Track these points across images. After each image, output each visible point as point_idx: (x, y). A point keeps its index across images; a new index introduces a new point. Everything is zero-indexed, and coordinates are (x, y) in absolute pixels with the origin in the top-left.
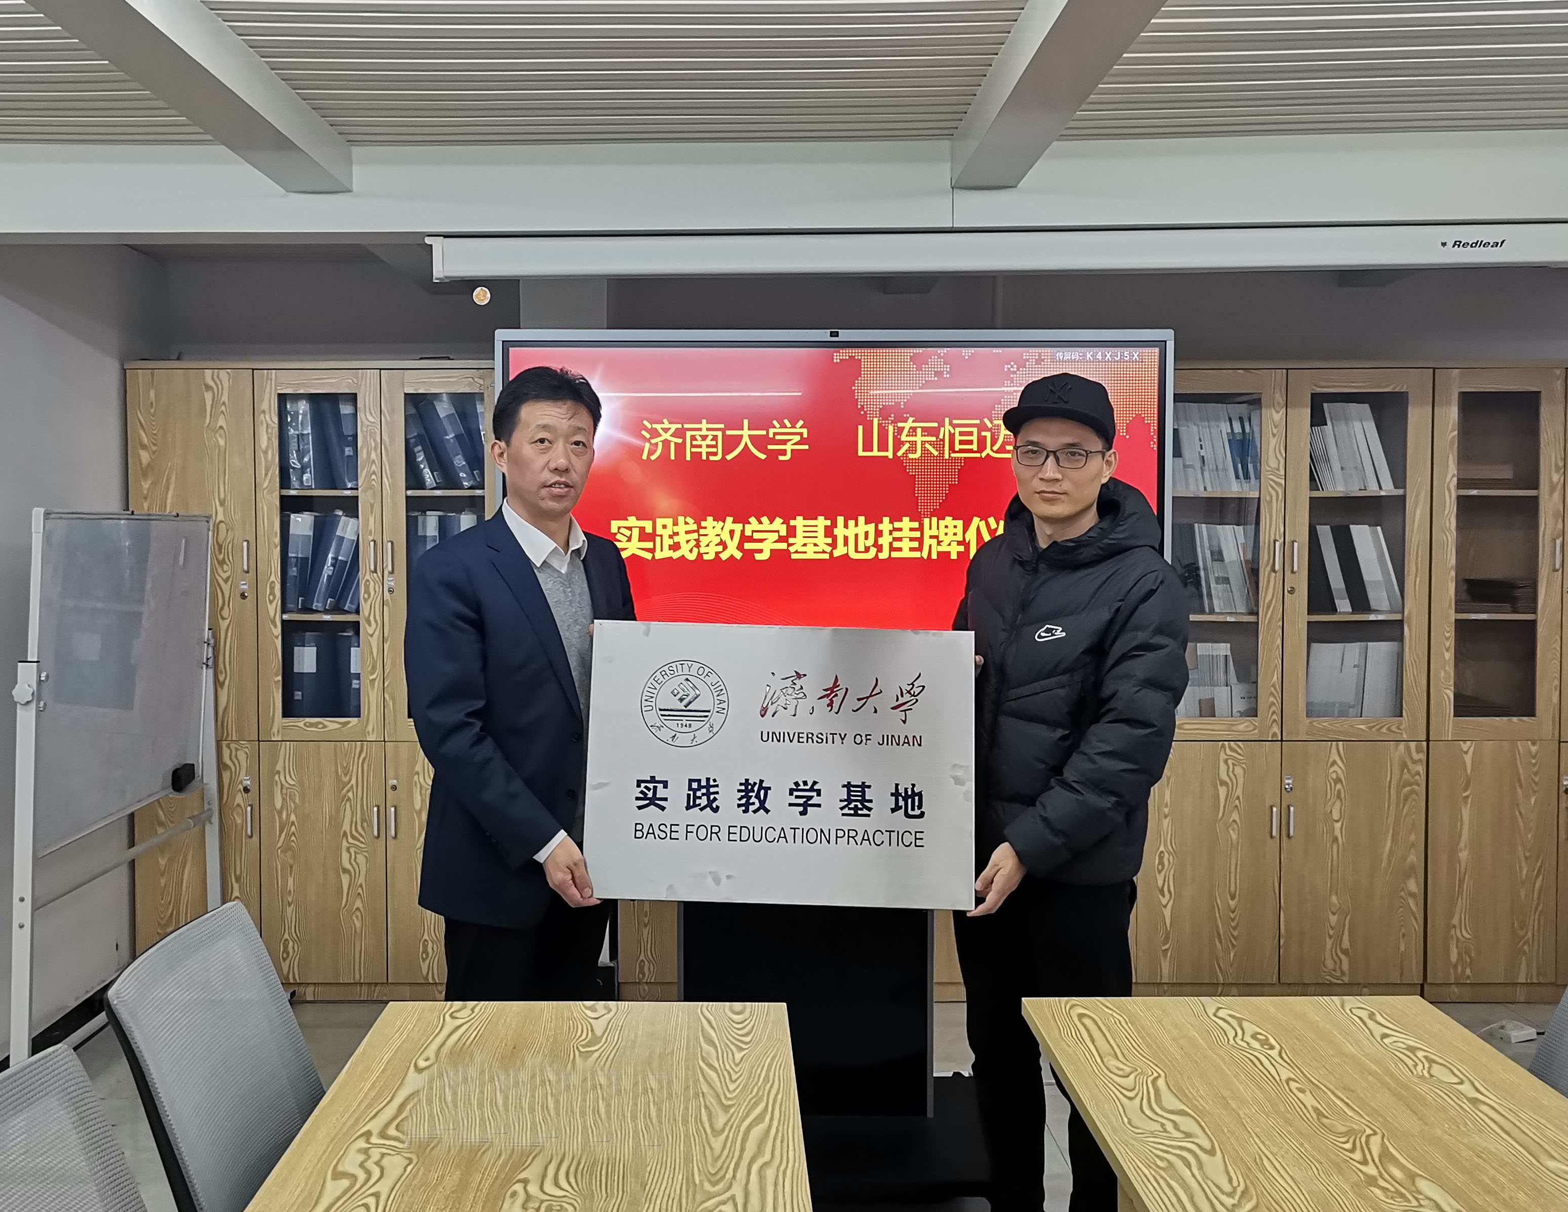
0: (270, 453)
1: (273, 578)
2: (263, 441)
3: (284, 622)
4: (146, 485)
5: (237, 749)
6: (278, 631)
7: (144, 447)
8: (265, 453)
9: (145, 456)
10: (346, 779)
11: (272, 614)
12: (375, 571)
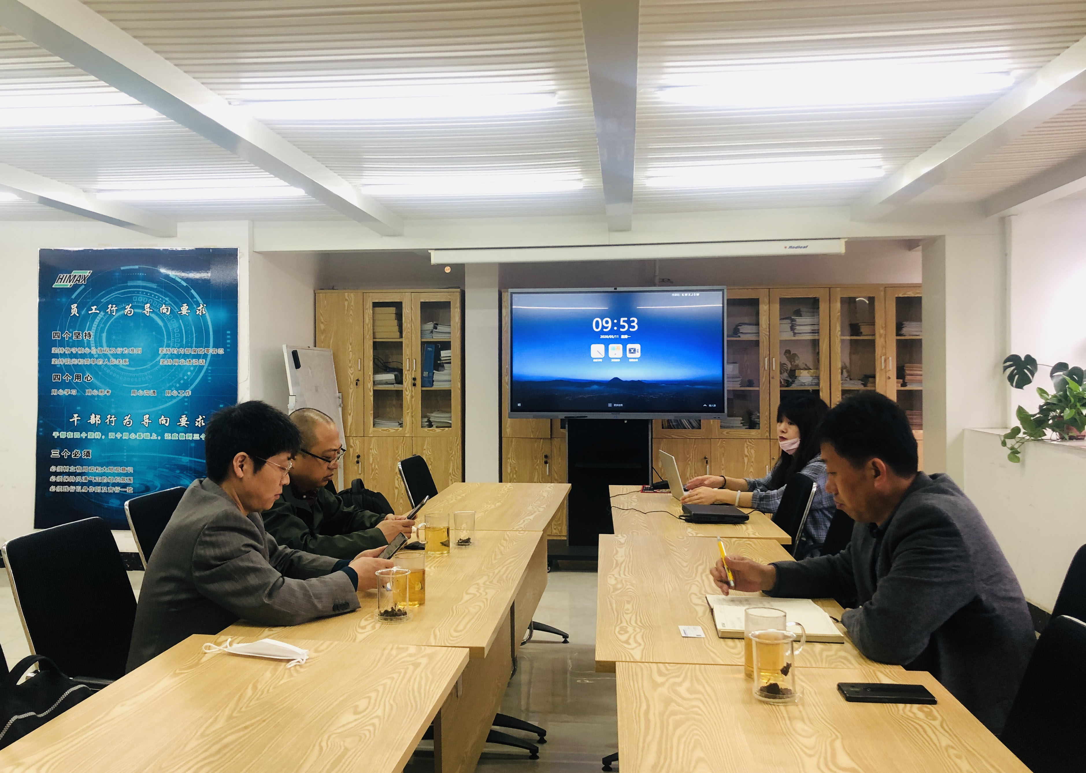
0: (369, 325)
1: (370, 373)
2: (367, 320)
3: (374, 391)
4: (323, 337)
5: (356, 440)
6: (372, 393)
7: (322, 323)
8: (368, 325)
9: (322, 326)
10: (397, 452)
11: (369, 387)
12: (409, 370)
